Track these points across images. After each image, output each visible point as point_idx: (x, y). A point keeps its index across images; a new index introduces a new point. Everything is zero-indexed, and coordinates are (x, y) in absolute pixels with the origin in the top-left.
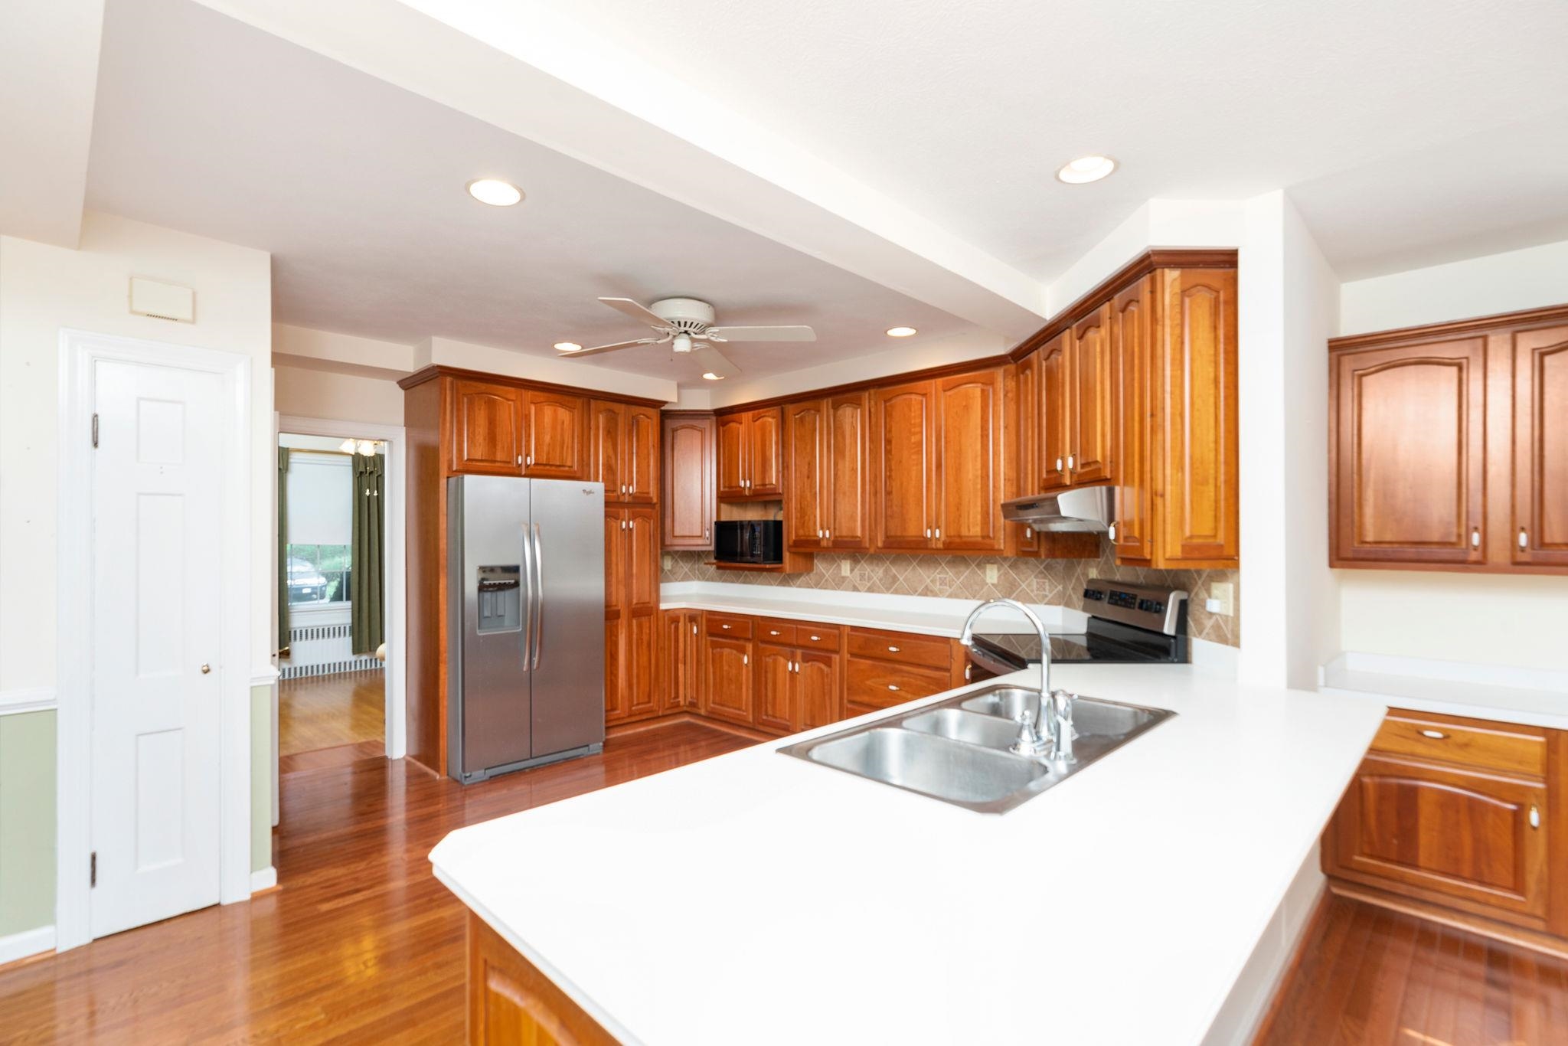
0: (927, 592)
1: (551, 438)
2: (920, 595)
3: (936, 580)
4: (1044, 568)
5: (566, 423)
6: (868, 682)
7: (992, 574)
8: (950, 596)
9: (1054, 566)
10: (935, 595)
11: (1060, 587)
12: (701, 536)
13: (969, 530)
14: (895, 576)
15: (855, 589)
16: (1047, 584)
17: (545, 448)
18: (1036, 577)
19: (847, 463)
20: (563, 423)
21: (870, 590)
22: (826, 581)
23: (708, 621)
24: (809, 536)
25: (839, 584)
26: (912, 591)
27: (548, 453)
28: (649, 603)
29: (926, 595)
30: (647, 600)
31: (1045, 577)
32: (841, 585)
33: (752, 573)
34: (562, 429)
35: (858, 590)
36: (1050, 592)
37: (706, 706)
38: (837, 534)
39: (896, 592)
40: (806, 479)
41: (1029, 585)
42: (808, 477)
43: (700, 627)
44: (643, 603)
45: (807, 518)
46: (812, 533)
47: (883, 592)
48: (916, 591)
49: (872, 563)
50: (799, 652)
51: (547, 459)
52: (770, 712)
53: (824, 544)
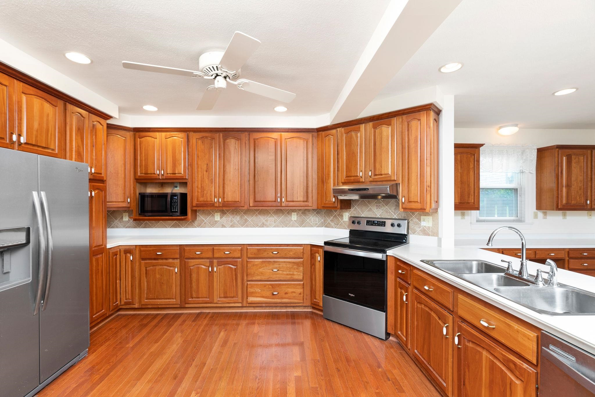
0: (263, 225)
1: (39, 124)
2: (260, 227)
3: (268, 220)
4: (316, 213)
5: (51, 116)
6: (261, 270)
7: (294, 217)
8: (275, 227)
9: (320, 212)
10: (267, 226)
11: (323, 220)
12: (124, 202)
13: (297, 198)
14: (246, 219)
15: (223, 226)
16: (317, 219)
17: (35, 133)
18: (313, 217)
19: (232, 166)
20: (48, 115)
21: (232, 226)
22: (205, 223)
23: (141, 251)
24: (207, 201)
25: (213, 224)
26: (257, 226)
27: (36, 137)
28: (102, 245)
29: (263, 227)
30: (101, 244)
31: (317, 217)
32: (215, 225)
33: (151, 222)
34: (48, 120)
35: (225, 227)
36: (319, 222)
37: (140, 301)
38: (225, 200)
39: (247, 226)
40: (205, 172)
41: (310, 220)
42: (206, 171)
43: (134, 256)
44: (99, 246)
45: (205, 192)
46: (209, 199)
47: (239, 227)
48: (258, 225)
49: (233, 214)
50: (215, 261)
51: (35, 141)
52: (194, 296)
53: (216, 205)
